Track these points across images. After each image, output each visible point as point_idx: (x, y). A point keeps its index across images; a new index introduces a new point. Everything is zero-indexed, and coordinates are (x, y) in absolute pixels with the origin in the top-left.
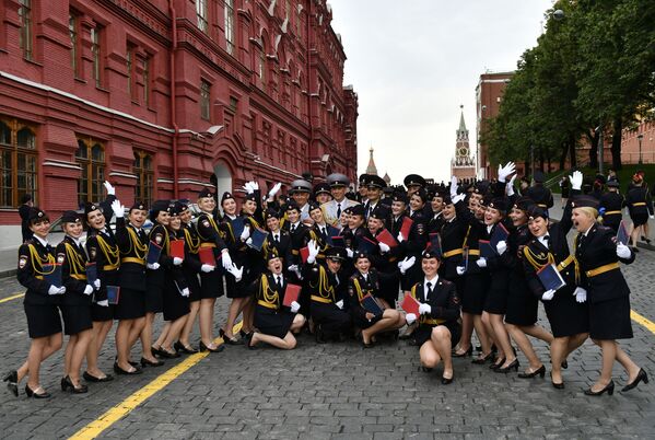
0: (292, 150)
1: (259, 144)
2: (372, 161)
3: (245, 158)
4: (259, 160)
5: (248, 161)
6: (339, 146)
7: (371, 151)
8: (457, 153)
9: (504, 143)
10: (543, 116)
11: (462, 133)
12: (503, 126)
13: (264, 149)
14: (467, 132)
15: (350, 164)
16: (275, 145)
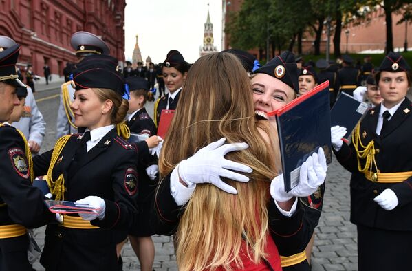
0: (67, 30)
1: (37, 23)
2: (137, 45)
3: (22, 34)
4: (35, 36)
5: (24, 37)
6: (110, 29)
7: (137, 37)
8: (204, 42)
9: (245, 33)
10: (280, 10)
11: (209, 26)
12: (244, 19)
13: (42, 27)
14: (212, 25)
15: (120, 46)
16: (53, 24)
